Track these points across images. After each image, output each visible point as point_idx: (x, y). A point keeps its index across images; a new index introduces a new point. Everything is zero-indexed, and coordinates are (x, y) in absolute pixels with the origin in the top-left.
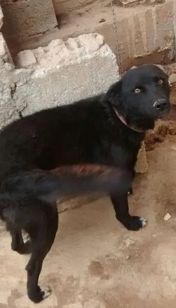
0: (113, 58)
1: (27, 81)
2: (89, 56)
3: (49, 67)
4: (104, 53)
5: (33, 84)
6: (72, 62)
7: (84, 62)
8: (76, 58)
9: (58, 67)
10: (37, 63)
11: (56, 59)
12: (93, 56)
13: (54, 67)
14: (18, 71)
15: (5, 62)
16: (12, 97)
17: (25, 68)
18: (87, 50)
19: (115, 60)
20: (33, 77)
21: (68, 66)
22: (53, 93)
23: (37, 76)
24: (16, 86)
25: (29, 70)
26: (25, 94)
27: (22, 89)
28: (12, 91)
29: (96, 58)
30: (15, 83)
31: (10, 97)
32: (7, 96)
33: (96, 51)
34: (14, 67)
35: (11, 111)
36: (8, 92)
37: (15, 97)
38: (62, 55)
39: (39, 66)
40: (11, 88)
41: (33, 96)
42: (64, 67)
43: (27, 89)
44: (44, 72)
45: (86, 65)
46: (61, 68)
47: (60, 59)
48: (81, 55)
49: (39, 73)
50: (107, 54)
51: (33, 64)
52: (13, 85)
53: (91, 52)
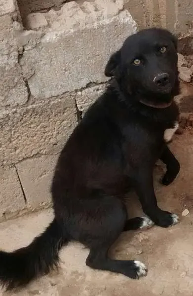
0: (133, 25)
1: (36, 44)
2: (107, 21)
3: (62, 30)
4: (124, 18)
5: (43, 49)
6: (87, 26)
7: (102, 27)
8: (93, 22)
9: (72, 31)
10: (49, 25)
11: (70, 23)
12: (112, 21)
13: (67, 30)
14: (27, 33)
15: (14, 21)
16: (19, 62)
17: (36, 30)
18: (105, 14)
19: (136, 28)
20: (43, 41)
21: (83, 30)
22: (64, 61)
23: (48, 39)
24: (24, 50)
25: (40, 32)
26: (33, 60)
27: (31, 54)
28: (19, 55)
29: (115, 24)
30: (23, 47)
31: (17, 62)
32: (13, 61)
33: (115, 15)
34: (23, 28)
35: (16, 79)
36: (14, 56)
37: (22, 63)
38: (77, 18)
39: (50, 30)
40: (19, 51)
41: (42, 63)
42: (78, 31)
43: (36, 54)
44: (57, 35)
45: (104, 31)
46: (75, 32)
47: (74, 22)
48: (98, 19)
49: (51, 37)
50: (127, 19)
51: (44, 27)
52: (21, 48)
53: (109, 16)
